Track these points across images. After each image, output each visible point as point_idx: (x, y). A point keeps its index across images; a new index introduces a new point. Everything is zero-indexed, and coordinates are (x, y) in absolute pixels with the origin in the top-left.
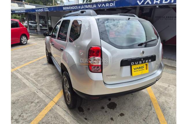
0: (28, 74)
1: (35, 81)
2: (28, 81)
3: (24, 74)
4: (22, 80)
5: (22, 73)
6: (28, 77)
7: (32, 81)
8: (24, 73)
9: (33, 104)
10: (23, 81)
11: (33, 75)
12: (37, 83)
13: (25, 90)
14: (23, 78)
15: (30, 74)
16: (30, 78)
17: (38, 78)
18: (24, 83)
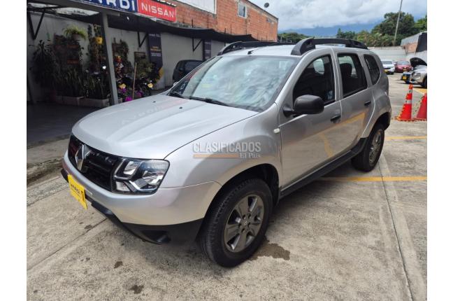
0: (379, 249)
1: (378, 217)
2: (397, 227)
3: (393, 259)
4: (410, 240)
5: (395, 265)
6: (387, 238)
7: (386, 222)
8: (390, 263)
9: (412, 189)
10: (408, 235)
11: (371, 234)
12: (381, 211)
13: (414, 213)
14: (402, 244)
15: (374, 244)
16: (385, 233)
17: (365, 220)
18: (409, 228)
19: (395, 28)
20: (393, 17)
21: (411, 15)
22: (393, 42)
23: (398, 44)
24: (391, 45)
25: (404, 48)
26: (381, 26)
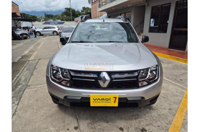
19: (70, 14)
20: (68, 10)
21: (74, 9)
22: (71, 19)
23: (73, 20)
24: (71, 20)
25: (76, 22)
26: (65, 13)
